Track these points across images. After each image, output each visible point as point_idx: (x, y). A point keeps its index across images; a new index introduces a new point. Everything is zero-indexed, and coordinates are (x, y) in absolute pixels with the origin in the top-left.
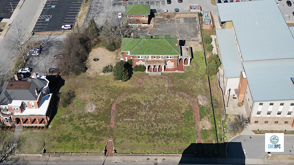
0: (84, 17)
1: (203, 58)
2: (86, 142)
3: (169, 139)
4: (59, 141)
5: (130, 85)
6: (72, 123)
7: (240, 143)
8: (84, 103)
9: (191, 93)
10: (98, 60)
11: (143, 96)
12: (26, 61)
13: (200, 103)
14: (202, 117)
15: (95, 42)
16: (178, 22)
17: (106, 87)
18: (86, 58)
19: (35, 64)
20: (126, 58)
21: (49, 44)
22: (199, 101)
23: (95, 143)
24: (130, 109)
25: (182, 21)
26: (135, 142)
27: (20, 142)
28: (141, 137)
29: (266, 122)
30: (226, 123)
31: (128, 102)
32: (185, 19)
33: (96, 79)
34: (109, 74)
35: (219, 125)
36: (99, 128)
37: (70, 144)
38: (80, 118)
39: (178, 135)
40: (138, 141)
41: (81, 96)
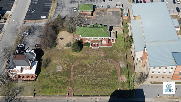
0: (54, 11)
1: (123, 38)
2: (57, 89)
3: (103, 87)
4: (42, 88)
5: (81, 55)
6: (49, 78)
7: (143, 89)
8: (55, 66)
9: (116, 60)
10: (63, 39)
11: (89, 62)
12: (22, 39)
13: (121, 66)
14: (121, 74)
15: (61, 27)
16: (109, 14)
17: (68, 56)
18: (56, 38)
19: (27, 41)
20: (79, 38)
21: (35, 28)
22: (120, 64)
23: (62, 89)
24: (82, 70)
25: (111, 13)
26: (84, 89)
27: (21, 89)
28: (88, 86)
29: (157, 77)
30: (135, 77)
31: (80, 65)
32: (113, 12)
33: (62, 51)
34: (69, 47)
35: (131, 79)
36: (64, 81)
37: (48, 90)
38: (54, 75)
39: (108, 85)
40: (86, 88)
41: (54, 61)
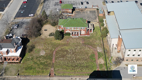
0: (40, 11)
1: (99, 29)
2: (40, 70)
3: (83, 68)
4: (26, 69)
5: (62, 42)
6: (33, 61)
7: (119, 71)
8: (39, 51)
9: (94, 46)
10: (47, 30)
11: (69, 47)
12: (11, 31)
13: (98, 51)
14: (99, 58)
15: (45, 21)
16: (87, 13)
17: (51, 43)
18: (41, 29)
19: (15, 32)
20: (61, 29)
21: (23, 23)
22: (98, 50)
23: (45, 70)
24: (63, 54)
26: (65, 70)
27: (6, 70)
28: (68, 67)
29: (132, 60)
30: (112, 61)
31: (62, 50)
32: (90, 11)
33: (46, 39)
34: (52, 37)
35: (108, 62)
36: (46, 63)
37: (31, 71)
38: (37, 58)
39: (87, 67)
40: (67, 69)
41: (38, 47)
